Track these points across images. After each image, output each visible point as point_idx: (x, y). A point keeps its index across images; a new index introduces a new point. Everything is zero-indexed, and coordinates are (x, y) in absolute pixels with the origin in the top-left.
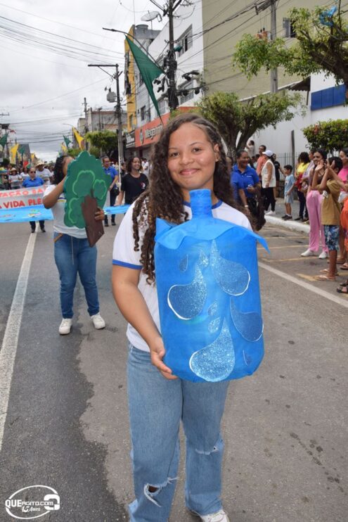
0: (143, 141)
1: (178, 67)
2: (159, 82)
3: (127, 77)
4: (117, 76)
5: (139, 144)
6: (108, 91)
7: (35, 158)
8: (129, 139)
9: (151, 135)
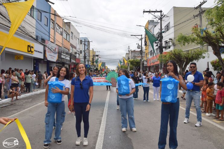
1: (163, 38)
2: (156, 43)
4: (141, 39)
5: (149, 65)
6: (138, 45)
7: (107, 68)
8: (145, 63)
9: (153, 62)
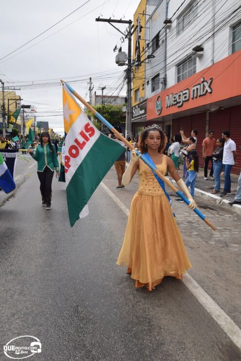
0: (161, 111)
3: (139, 43)
4: (129, 34)
5: (153, 116)
6: (117, 51)
9: (178, 101)
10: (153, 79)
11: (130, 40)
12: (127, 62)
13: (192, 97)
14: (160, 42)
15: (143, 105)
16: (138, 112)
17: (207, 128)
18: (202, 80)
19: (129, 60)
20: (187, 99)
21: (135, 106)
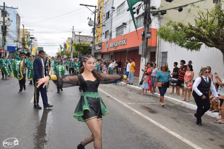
0: (108, 49)
3: (100, 15)
4: (95, 12)
5: (105, 50)
6: (89, 19)
9: (115, 45)
10: (106, 32)
11: (95, 15)
12: (93, 25)
13: (120, 45)
14: (110, 16)
15: (100, 45)
16: (98, 48)
17: (127, 58)
18: (123, 39)
19: (95, 24)
20: (118, 45)
21: (96, 45)
